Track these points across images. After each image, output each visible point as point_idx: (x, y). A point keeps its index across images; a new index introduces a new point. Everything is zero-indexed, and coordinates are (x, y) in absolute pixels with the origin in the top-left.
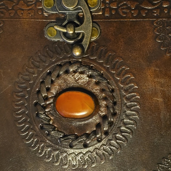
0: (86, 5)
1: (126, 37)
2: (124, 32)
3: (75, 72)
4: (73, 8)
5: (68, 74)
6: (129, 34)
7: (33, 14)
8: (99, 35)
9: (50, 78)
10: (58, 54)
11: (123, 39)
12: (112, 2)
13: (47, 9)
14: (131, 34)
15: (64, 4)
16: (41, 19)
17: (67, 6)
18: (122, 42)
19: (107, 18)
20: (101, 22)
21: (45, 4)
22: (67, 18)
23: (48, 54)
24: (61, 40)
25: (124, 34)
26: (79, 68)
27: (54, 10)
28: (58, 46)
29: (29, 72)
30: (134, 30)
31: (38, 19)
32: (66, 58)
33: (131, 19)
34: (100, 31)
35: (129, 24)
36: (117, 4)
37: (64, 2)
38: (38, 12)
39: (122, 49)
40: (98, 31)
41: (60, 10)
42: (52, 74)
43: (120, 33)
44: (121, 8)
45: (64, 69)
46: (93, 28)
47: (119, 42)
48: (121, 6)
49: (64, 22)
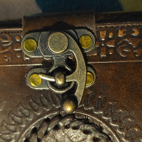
0: (79, 49)
1: (129, 82)
2: (126, 76)
3: (67, 127)
4: (62, 52)
5: (58, 130)
6: (131, 78)
7: (10, 58)
8: (94, 81)
9: (36, 136)
10: (44, 105)
11: (125, 84)
12: (109, 40)
13: (28, 53)
14: (134, 78)
15: (50, 48)
16: (21, 64)
17: (54, 50)
18: (123, 88)
19: (103, 59)
20: (97, 65)
21: (25, 47)
22: (55, 63)
23: (32, 107)
24: (47, 89)
25: (126, 78)
26: (71, 122)
27: (37, 54)
28: (44, 96)
29: (9, 130)
30: (138, 73)
31: (17, 64)
32: (54, 111)
33: (133, 59)
34: (96, 76)
35: (132, 67)
36: (115, 42)
37: (50, 45)
38: (16, 55)
39: (124, 97)
40: (94, 76)
41: (45, 55)
42: (38, 131)
43: (121, 78)
44: (120, 46)
45: (53, 124)
46: (88, 73)
47: (121, 89)
48: (120, 44)
49: (50, 69)
